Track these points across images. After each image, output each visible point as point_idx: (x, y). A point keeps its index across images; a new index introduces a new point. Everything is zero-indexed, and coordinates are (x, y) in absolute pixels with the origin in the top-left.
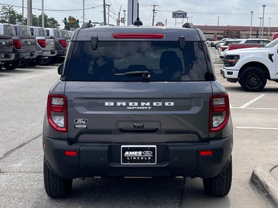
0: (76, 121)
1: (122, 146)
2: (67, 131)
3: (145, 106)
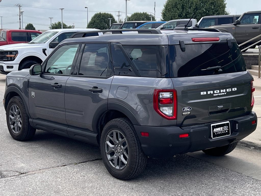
0: (183, 109)
1: (212, 125)
2: (176, 119)
3: (223, 92)
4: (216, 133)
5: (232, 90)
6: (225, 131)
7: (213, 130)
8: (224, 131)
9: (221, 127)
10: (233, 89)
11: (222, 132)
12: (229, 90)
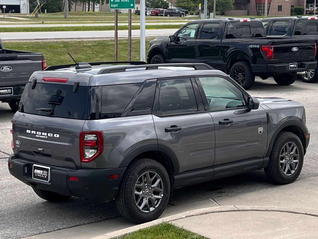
4: (37, 174)
5: (53, 135)
6: (45, 176)
7: (34, 171)
8: (43, 175)
9: (41, 170)
10: (55, 135)
11: (41, 176)
12: (50, 135)
